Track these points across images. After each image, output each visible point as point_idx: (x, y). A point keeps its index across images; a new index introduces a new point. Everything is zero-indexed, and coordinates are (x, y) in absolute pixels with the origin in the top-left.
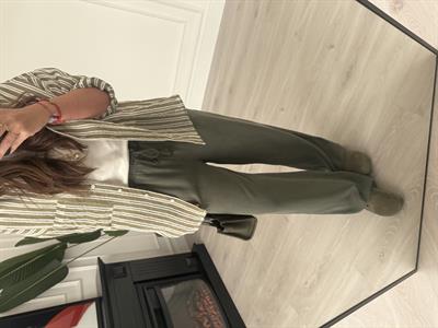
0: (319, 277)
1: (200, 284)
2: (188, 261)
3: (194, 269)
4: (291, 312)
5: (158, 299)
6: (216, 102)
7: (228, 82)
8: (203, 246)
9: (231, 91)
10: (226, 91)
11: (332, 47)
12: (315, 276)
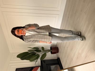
1: (58, 66)
2: (56, 61)
3: (57, 63)
5: (50, 68)
8: (59, 58)
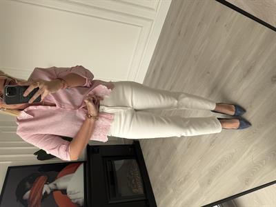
0: (185, 180)
3: (132, 154)
4: (171, 191)
6: (154, 72)
7: (161, 64)
9: (162, 69)
10: (160, 68)
11: (208, 73)
12: (183, 179)
